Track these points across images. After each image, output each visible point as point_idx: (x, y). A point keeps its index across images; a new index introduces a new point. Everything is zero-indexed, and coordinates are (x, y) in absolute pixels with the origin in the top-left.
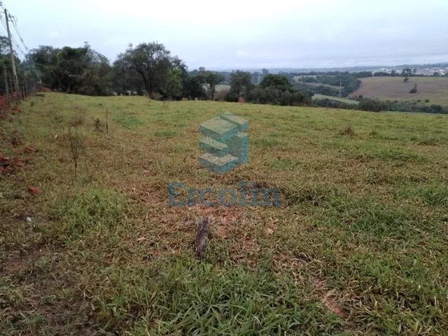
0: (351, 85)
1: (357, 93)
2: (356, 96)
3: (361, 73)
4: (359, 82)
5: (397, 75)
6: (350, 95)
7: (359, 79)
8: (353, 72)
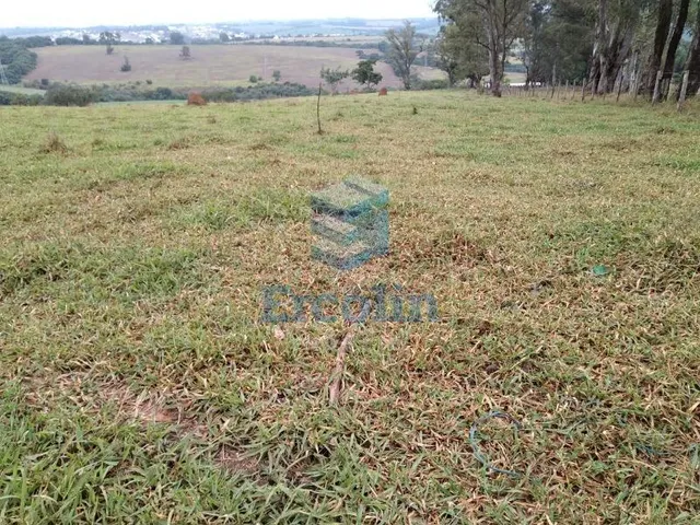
0: (20, 61)
1: (35, 75)
2: (36, 81)
3: (31, 39)
4: (34, 56)
5: (93, 43)
6: (25, 80)
7: (31, 50)
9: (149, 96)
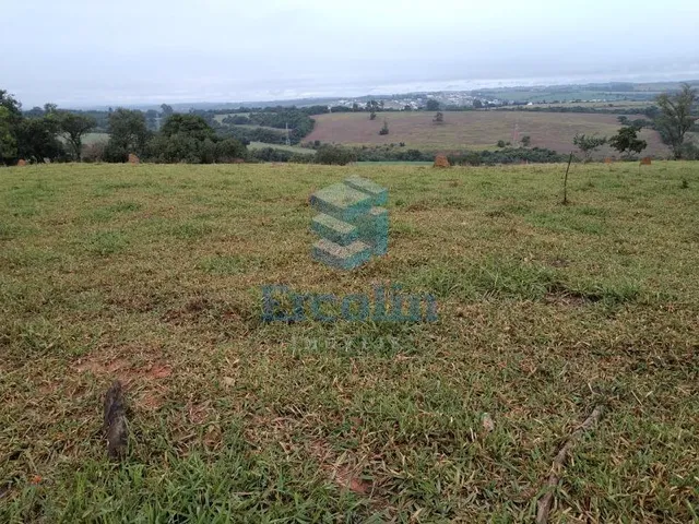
0: (302, 126)
1: (311, 138)
2: (311, 143)
3: (313, 108)
4: (313, 121)
5: (361, 110)
6: (303, 142)
7: (311, 117)
8: (302, 106)
9: (400, 157)
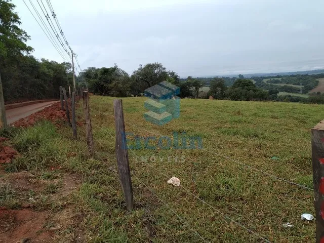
0: (311, 84)
1: (315, 90)
2: (315, 93)
3: (319, 75)
6: (310, 92)
8: (311, 74)
